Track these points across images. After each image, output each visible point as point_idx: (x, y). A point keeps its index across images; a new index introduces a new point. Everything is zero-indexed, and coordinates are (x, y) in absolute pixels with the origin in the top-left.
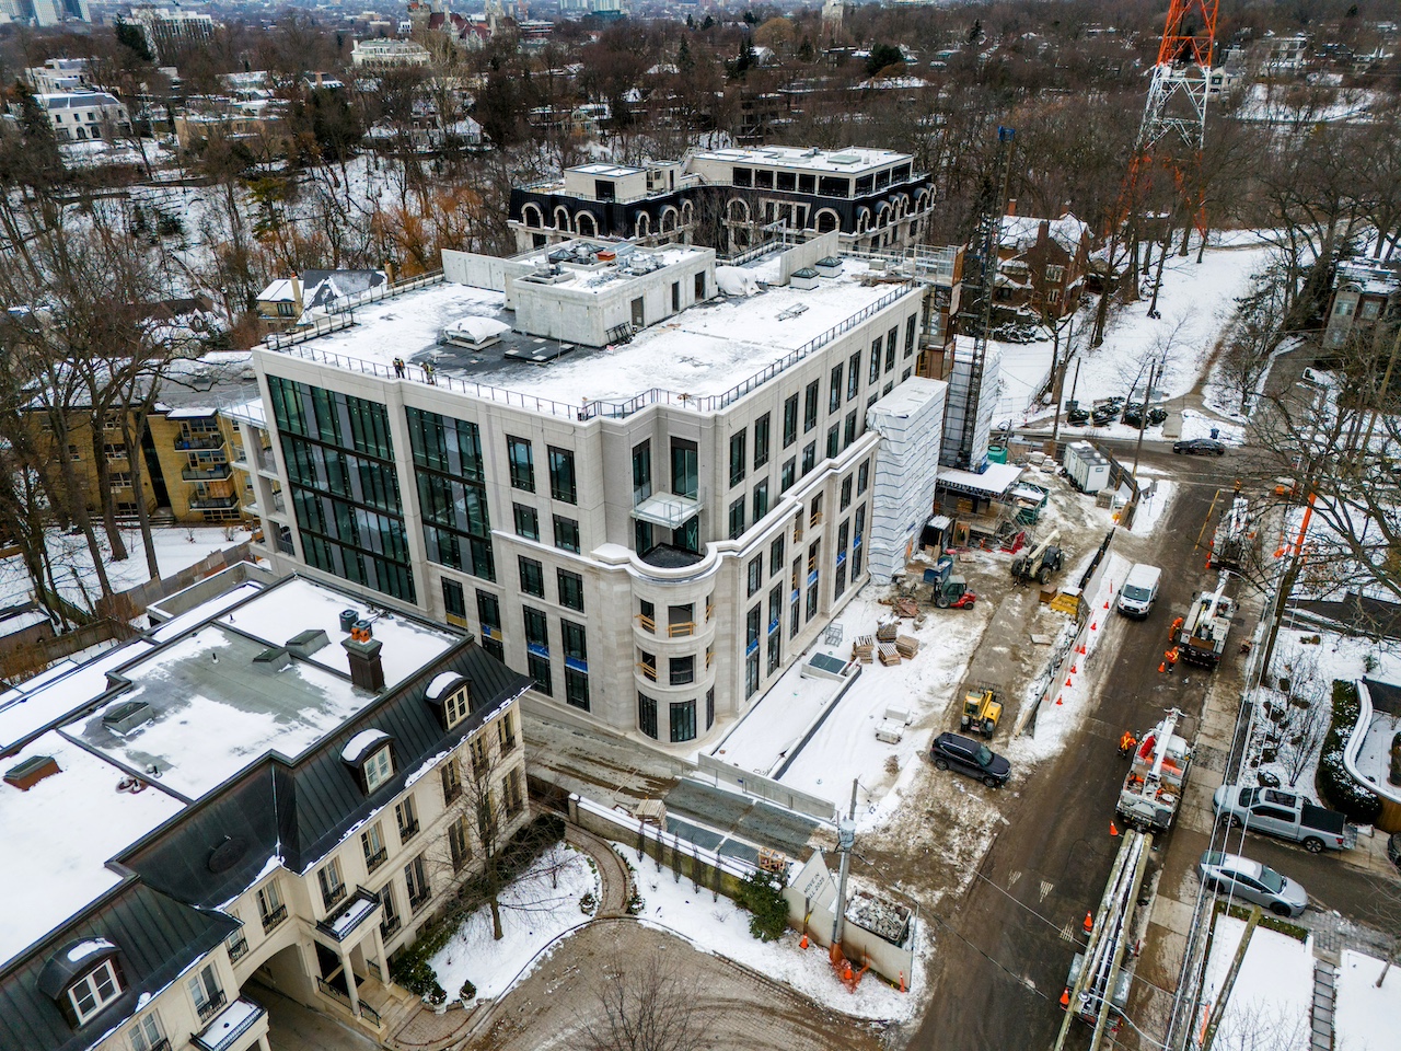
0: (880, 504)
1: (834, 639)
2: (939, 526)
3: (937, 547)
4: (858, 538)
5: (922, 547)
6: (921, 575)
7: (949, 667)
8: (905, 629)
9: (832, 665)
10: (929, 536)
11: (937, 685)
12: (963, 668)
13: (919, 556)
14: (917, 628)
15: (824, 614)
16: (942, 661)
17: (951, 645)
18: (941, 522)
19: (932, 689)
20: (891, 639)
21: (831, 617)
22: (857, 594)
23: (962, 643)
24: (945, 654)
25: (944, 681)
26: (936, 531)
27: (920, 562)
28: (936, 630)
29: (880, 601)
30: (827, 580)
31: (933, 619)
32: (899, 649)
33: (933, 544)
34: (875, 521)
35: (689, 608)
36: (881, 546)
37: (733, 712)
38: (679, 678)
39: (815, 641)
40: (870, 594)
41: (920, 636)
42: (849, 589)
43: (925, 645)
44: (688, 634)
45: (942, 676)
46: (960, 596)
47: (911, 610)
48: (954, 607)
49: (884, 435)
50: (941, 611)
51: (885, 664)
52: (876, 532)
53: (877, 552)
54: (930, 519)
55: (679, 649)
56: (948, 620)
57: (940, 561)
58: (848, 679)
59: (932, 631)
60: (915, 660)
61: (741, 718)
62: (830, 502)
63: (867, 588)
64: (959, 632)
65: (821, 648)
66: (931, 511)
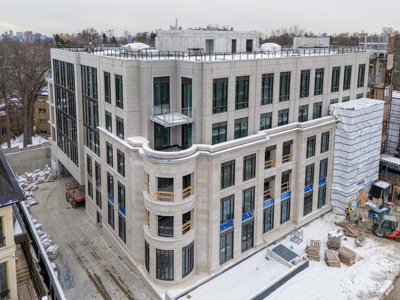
0: (338, 162)
1: (296, 239)
2: (381, 186)
3: (380, 200)
4: (322, 180)
5: (371, 198)
6: (367, 213)
7: (378, 280)
8: (348, 244)
9: (288, 255)
10: (375, 192)
11: (366, 291)
12: (389, 283)
13: (368, 203)
14: (358, 245)
15: (295, 222)
16: (373, 273)
17: (382, 263)
18: (384, 185)
19: (361, 293)
20: (336, 248)
21: (300, 225)
22: (322, 216)
23: (391, 264)
24: (377, 269)
25: (372, 290)
26: (380, 189)
27: (368, 206)
28: (372, 250)
29: (336, 223)
30: (296, 199)
31: (370, 242)
32: (340, 256)
33: (378, 197)
34: (335, 173)
35: (170, 182)
36: (339, 188)
37: (207, 270)
38: (164, 231)
39: (284, 237)
40: (330, 217)
41: (359, 252)
42: (315, 211)
43: (362, 258)
44: (170, 200)
45: (371, 285)
46: (392, 231)
47: (355, 232)
48: (388, 238)
49: (339, 119)
50: (377, 238)
51: (328, 264)
52: (335, 179)
53: (336, 192)
54: (376, 181)
55: (162, 209)
56: (382, 245)
57: (381, 207)
58: (294, 267)
59: (369, 250)
60: (351, 268)
61: (212, 275)
62: (298, 149)
63: (330, 214)
64: (390, 256)
65: (287, 243)
66: (377, 178)
